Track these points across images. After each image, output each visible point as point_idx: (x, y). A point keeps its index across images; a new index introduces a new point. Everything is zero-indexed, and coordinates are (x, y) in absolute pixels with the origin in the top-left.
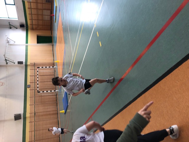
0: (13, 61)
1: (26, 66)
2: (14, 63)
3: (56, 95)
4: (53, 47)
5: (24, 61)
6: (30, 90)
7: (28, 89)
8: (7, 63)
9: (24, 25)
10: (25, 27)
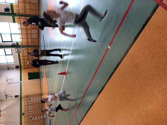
0: (11, 95)
1: (21, 98)
2: (12, 97)
3: (44, 119)
4: (40, 82)
5: (19, 94)
6: (24, 117)
7: (23, 117)
8: (7, 98)
9: (18, 66)
10: (19, 68)
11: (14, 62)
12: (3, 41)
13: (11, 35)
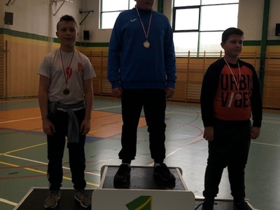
0: (12, 4)
2: (7, 5)
5: (12, 28)
9: (88, 39)
10: (83, 41)
11: (103, 28)
12: (177, 11)
13: (198, 31)
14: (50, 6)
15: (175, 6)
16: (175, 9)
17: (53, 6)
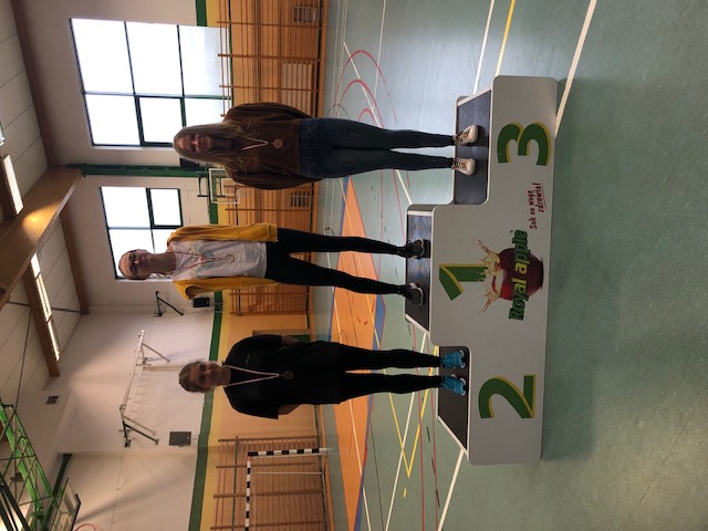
0: (154, 434)
1: (203, 452)
2: (157, 442)
5: (196, 432)
8: (127, 445)
9: (208, 299)
13: (182, 99)
14: (152, 369)
15: (138, 143)
16: (143, 144)
17: (154, 364)
